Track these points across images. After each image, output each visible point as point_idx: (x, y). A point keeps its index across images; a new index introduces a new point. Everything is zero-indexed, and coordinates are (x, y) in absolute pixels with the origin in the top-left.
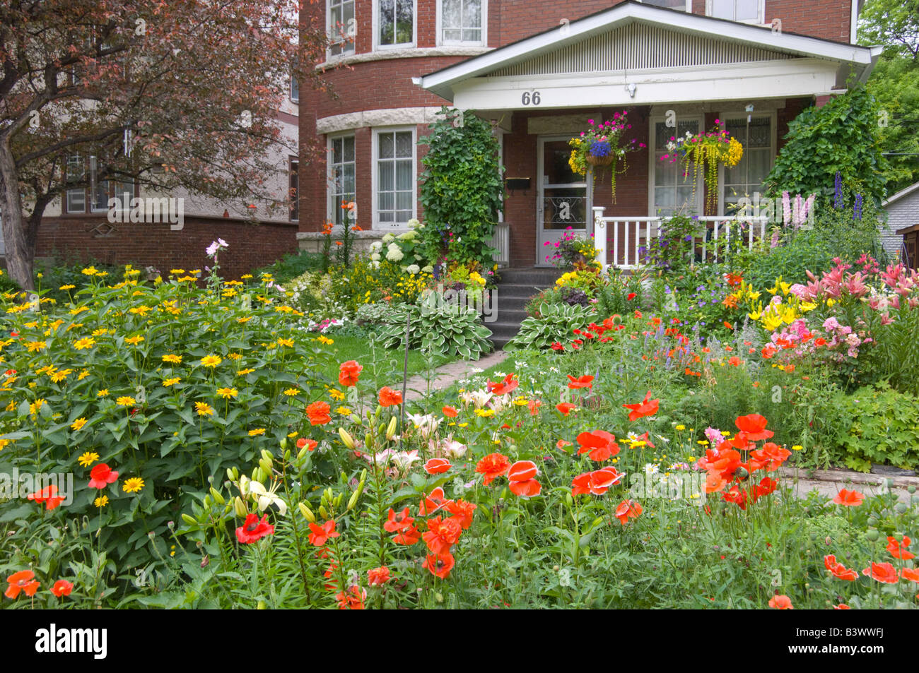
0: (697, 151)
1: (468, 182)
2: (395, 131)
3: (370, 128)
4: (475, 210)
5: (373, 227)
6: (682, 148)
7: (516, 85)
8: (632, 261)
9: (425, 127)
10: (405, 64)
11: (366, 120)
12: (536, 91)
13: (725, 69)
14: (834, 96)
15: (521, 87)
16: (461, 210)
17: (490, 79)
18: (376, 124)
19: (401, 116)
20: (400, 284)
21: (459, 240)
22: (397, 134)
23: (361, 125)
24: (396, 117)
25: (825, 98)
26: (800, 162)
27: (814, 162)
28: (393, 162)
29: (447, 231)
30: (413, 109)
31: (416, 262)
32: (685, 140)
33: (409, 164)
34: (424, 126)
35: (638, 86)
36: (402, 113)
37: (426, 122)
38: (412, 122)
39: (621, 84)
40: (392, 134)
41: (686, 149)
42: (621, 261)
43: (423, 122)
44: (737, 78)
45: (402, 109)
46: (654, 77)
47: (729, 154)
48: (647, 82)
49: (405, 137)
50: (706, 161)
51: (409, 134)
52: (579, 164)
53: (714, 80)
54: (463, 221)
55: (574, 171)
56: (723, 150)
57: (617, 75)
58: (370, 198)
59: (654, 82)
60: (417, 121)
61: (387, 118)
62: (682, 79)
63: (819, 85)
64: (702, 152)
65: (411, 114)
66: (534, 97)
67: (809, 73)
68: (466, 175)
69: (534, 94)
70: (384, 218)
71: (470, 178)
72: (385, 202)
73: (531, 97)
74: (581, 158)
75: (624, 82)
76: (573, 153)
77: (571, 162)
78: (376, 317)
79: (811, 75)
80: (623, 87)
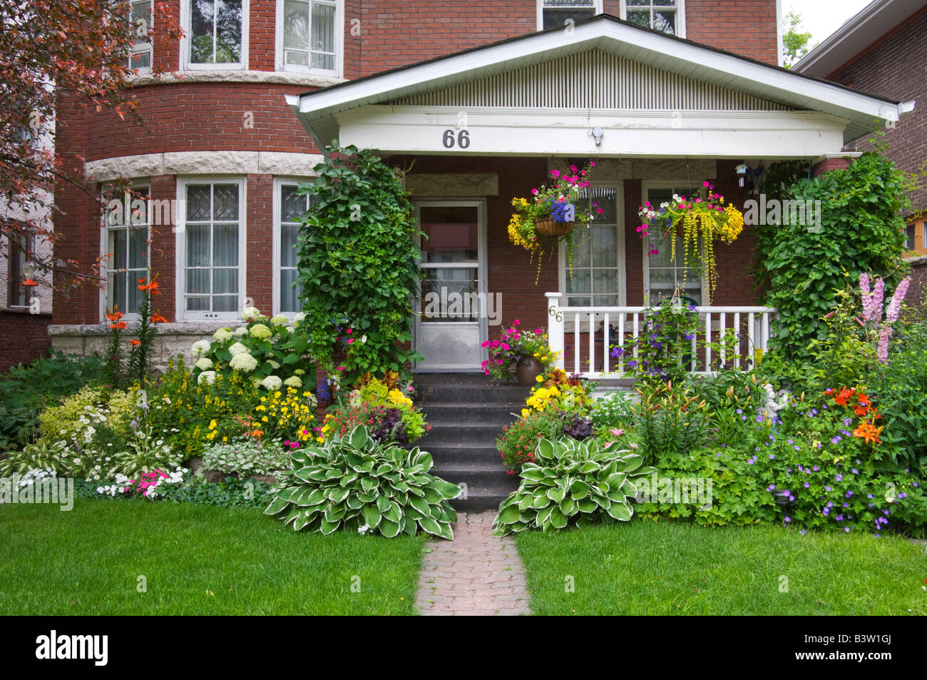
0: (688, 220)
1: (382, 253)
2: (212, 183)
3: (175, 177)
4: (392, 294)
5: (178, 316)
6: (667, 216)
7: (434, 119)
9: (258, 180)
10: (231, 90)
11: (170, 165)
12: (462, 129)
13: (715, 117)
14: (846, 159)
15: (440, 123)
16: (372, 294)
17: (396, 107)
18: (185, 171)
19: (224, 161)
20: (262, 408)
21: (364, 339)
22: (215, 186)
23: (161, 172)
24: (216, 163)
25: (836, 160)
26: (831, 237)
27: (848, 238)
28: (209, 225)
29: (344, 326)
30: (242, 153)
31: (274, 373)
32: (671, 205)
33: (234, 232)
34: (259, 177)
35: (605, 131)
36: (225, 157)
37: (261, 172)
38: (241, 171)
39: (582, 128)
40: (208, 187)
41: (671, 217)
42: (585, 367)
43: (256, 172)
44: (730, 130)
45: (226, 153)
46: (625, 121)
47: (728, 225)
48: (617, 127)
49: (227, 192)
50: (700, 233)
51: (234, 190)
52: (524, 234)
53: (702, 130)
54: (373, 311)
55: (517, 242)
56: (721, 220)
57: (577, 115)
58: (173, 276)
59: (626, 128)
60: (248, 170)
61: (203, 164)
62: (661, 126)
63: (826, 145)
64: (694, 222)
65: (238, 160)
66: (461, 137)
67: (813, 130)
68: (379, 242)
69: (460, 134)
71: (383, 246)
72: (195, 281)
73: (456, 137)
74: (528, 225)
75: (587, 125)
76: (516, 217)
77: (511, 230)
78: (245, 467)
79: (817, 133)
80: (586, 131)
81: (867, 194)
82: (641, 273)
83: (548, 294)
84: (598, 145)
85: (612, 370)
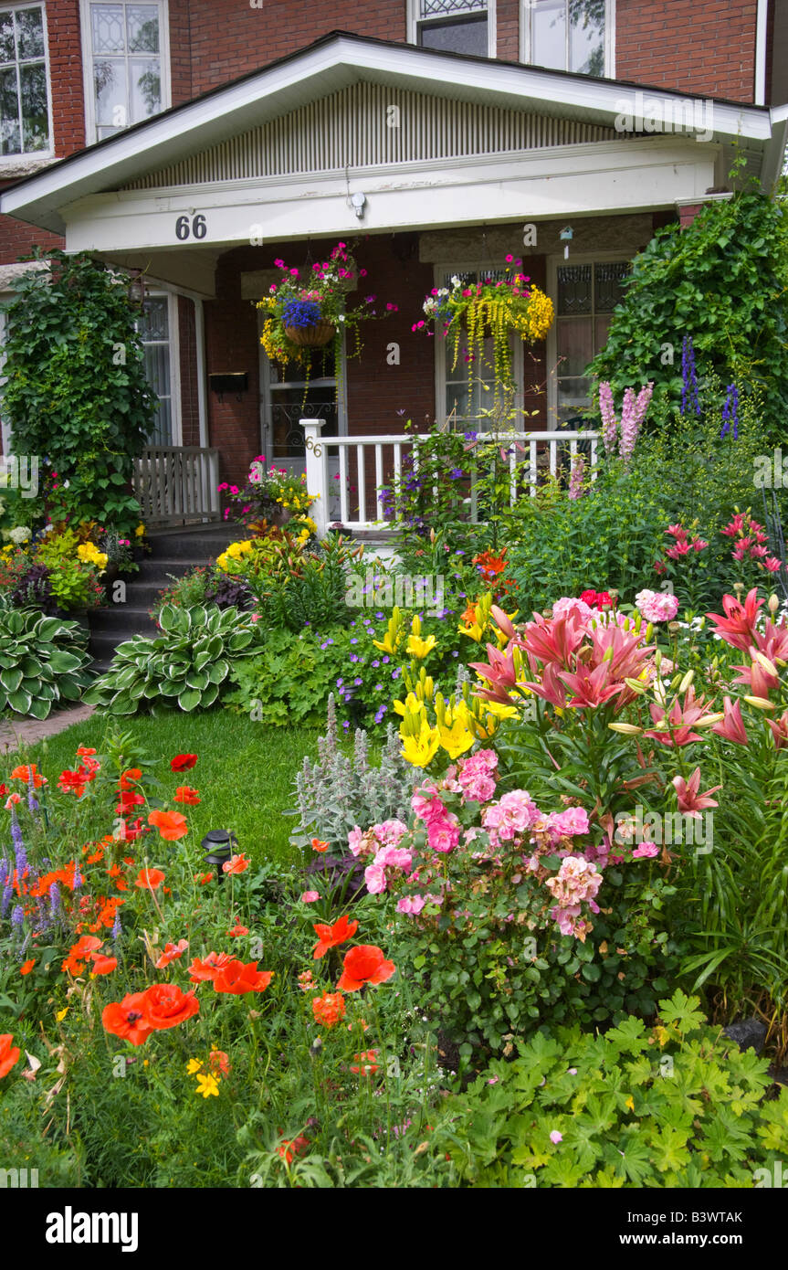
0: (471, 313)
1: (70, 380)
6: (446, 308)
7: (164, 205)
8: (371, 515)
12: (198, 213)
13: (519, 160)
14: (709, 204)
15: (173, 207)
17: (122, 194)
21: (67, 484)
25: (695, 209)
32: (450, 291)
35: (369, 197)
39: (341, 196)
41: (455, 309)
42: (353, 516)
44: (541, 177)
46: (397, 181)
47: (529, 318)
48: (385, 191)
50: (488, 330)
53: (501, 181)
54: (66, 452)
56: (517, 310)
57: (332, 179)
59: (397, 190)
62: (443, 182)
63: (685, 187)
64: (481, 314)
66: (196, 225)
67: (666, 165)
69: (196, 220)
73: (190, 225)
74: (280, 333)
75: (345, 192)
76: (266, 323)
77: (263, 340)
79: (672, 168)
80: (342, 201)
82: (546, 386)
83: (302, 422)
84: (361, 217)
85: (387, 518)
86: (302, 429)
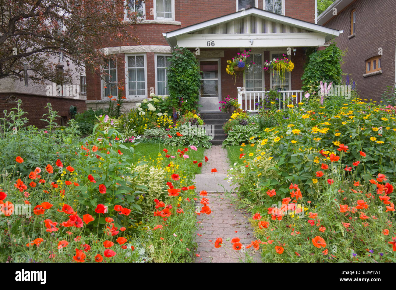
0: (278, 66)
1: (191, 77)
2: (136, 55)
3: (124, 54)
4: (194, 89)
5: (127, 97)
6: (272, 65)
7: (204, 38)
8: (252, 108)
9: (150, 54)
10: (140, 26)
11: (123, 50)
12: (213, 40)
13: (287, 35)
14: (325, 47)
15: (206, 39)
16: (188, 89)
17: (193, 35)
18: (127, 52)
19: (139, 49)
21: (186, 101)
22: (137, 56)
23: (120, 52)
24: (137, 49)
25: (322, 47)
26: (318, 70)
27: (323, 70)
28: (135, 69)
29: (181, 98)
30: (145, 46)
31: (160, 112)
32: (273, 61)
33: (143, 70)
34: (150, 53)
35: (254, 40)
36: (140, 47)
37: (151, 52)
38: (145, 52)
39: (247, 39)
40: (135, 57)
41: (273, 65)
42: (248, 108)
43: (149, 52)
45: (140, 46)
46: (260, 37)
47: (289, 67)
48: (257, 39)
49: (140, 58)
50: (281, 70)
51: (143, 57)
52: (231, 71)
53: (282, 39)
54: (189, 93)
55: (229, 73)
56: (287, 66)
58: (125, 84)
59: (260, 39)
60: (147, 51)
61: (133, 50)
62: (270, 38)
63: (319, 43)
64: (279, 66)
65: (144, 48)
68: (190, 74)
69: (212, 42)
70: (131, 93)
71: (191, 75)
72: (131, 86)
73: (211, 43)
74: (232, 68)
76: (228, 66)
77: (227, 69)
79: (317, 39)
80: (248, 40)
81: (328, 58)
82: (269, 81)
83: (237, 88)
84: (252, 44)
85: (256, 109)
86: (237, 89)
